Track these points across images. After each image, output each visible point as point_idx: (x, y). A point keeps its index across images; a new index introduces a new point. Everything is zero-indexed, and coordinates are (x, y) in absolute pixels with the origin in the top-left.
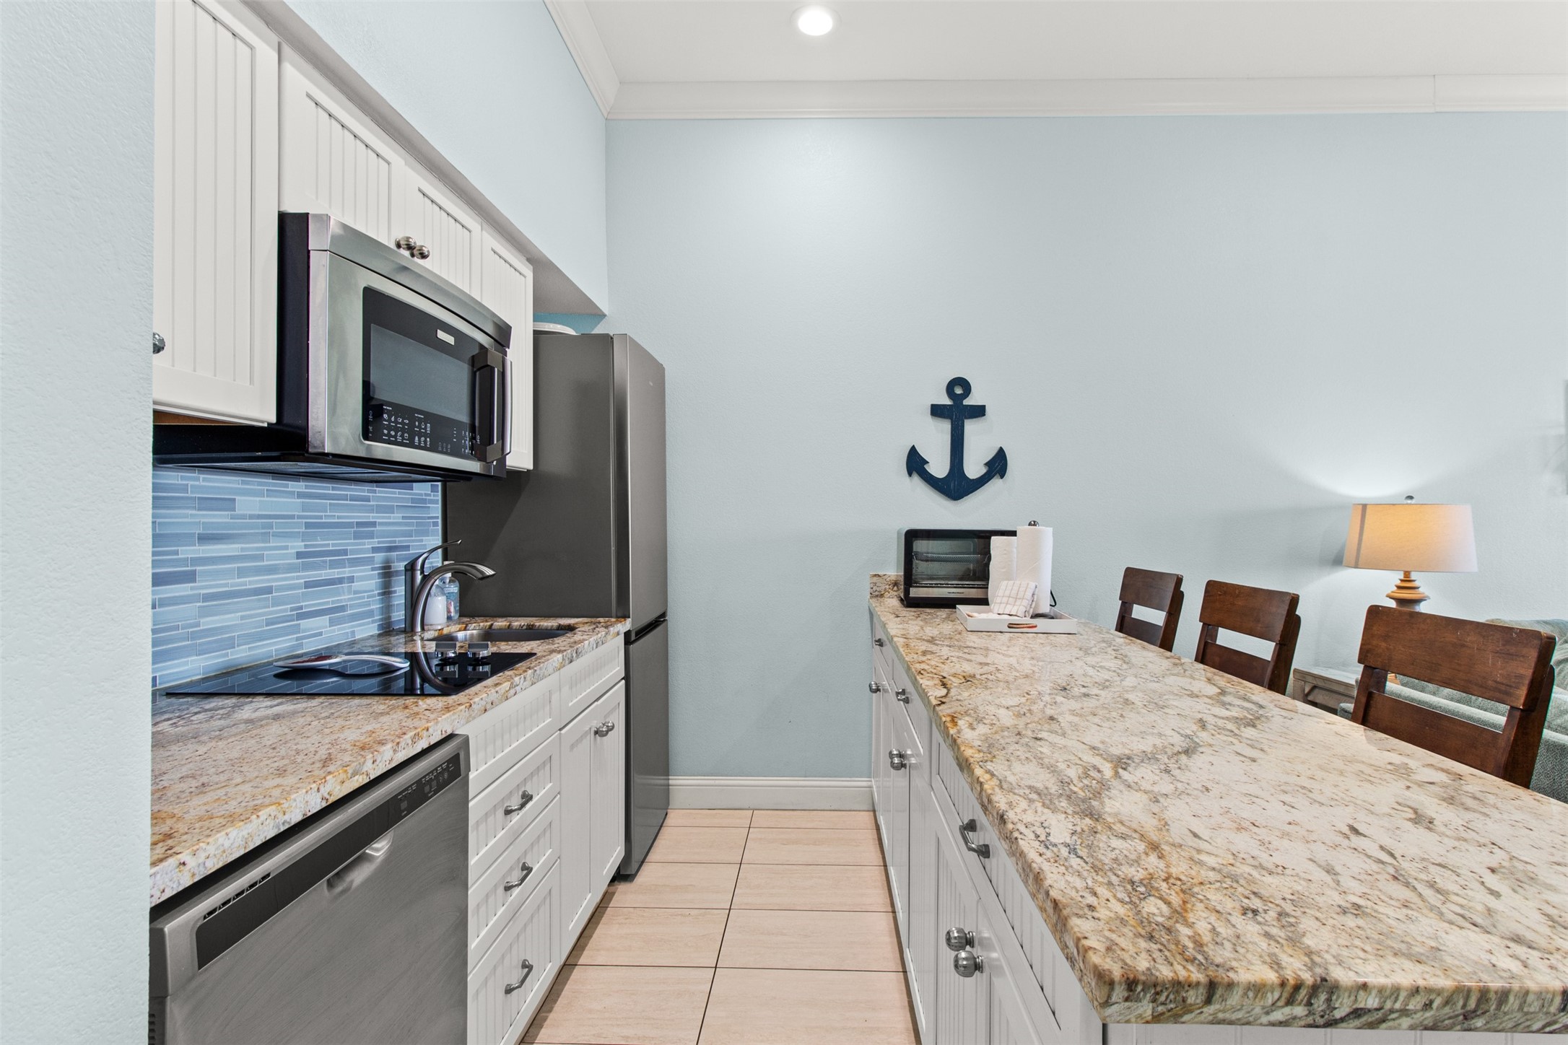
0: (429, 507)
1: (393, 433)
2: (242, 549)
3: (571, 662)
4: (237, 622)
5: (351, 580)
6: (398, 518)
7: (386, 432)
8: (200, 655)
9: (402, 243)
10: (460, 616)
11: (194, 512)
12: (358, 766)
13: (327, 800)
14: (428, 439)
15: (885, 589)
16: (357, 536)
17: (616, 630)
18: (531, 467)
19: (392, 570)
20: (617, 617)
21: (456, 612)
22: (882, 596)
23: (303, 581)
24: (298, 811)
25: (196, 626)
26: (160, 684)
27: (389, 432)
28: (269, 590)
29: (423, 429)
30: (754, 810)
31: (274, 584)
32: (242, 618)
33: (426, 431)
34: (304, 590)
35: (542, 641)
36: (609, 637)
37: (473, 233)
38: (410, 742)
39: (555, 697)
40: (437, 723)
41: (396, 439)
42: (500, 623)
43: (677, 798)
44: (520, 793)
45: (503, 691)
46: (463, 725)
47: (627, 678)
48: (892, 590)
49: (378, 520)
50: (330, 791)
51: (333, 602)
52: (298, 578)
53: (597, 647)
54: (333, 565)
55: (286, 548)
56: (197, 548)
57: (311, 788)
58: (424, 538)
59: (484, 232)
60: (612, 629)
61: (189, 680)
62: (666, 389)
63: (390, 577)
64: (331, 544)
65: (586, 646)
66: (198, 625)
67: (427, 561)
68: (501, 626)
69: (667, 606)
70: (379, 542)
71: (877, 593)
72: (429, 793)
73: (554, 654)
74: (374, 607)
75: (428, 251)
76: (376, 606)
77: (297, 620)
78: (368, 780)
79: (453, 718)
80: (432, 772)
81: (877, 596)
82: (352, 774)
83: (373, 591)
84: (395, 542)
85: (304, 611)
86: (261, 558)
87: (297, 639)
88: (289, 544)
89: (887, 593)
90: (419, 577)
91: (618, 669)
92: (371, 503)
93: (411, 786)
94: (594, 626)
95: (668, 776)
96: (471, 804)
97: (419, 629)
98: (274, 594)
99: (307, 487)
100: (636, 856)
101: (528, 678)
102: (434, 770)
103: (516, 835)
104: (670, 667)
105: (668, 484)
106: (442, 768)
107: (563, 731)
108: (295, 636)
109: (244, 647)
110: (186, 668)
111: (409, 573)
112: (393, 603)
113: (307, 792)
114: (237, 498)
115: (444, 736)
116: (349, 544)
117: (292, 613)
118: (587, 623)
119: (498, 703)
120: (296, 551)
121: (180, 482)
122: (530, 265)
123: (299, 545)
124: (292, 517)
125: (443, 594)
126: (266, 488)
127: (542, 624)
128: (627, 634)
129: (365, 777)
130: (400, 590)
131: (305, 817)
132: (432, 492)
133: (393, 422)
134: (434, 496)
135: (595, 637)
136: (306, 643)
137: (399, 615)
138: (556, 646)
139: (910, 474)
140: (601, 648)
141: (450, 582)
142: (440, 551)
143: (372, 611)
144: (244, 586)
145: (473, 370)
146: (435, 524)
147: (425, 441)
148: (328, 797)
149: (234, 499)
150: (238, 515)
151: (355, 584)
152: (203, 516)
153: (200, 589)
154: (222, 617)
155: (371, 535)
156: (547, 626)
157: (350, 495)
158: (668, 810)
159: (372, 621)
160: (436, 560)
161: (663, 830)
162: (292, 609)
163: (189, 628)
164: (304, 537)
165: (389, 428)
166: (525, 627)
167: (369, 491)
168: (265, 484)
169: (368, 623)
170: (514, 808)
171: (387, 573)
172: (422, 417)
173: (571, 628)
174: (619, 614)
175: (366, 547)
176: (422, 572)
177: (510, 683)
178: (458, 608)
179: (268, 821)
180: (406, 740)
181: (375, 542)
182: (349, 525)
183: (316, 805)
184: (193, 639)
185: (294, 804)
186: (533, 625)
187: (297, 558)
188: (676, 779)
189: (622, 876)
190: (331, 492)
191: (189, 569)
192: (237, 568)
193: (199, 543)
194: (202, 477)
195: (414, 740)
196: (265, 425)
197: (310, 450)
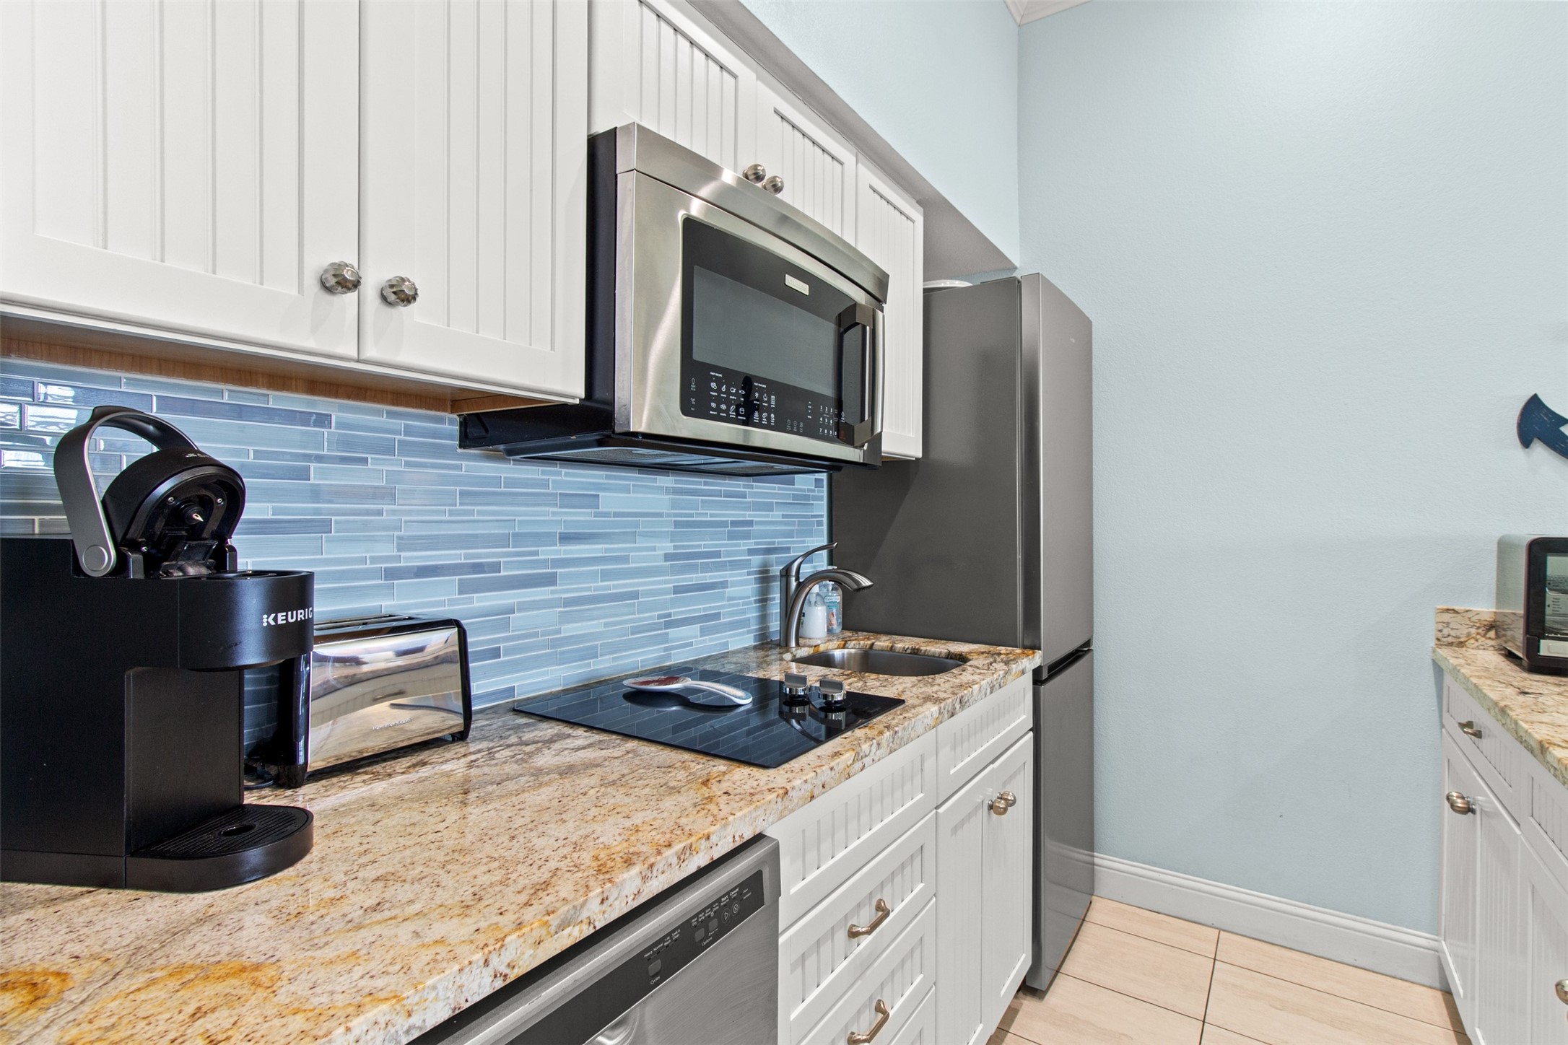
0: (813, 504)
1: (723, 407)
2: (606, 550)
3: (952, 715)
4: (601, 630)
5: (724, 585)
6: (778, 516)
7: (713, 405)
8: (560, 664)
9: (749, 173)
10: (842, 629)
11: (555, 509)
12: (572, 912)
13: (506, 976)
14: (772, 415)
15: (1469, 635)
16: (732, 536)
17: (1020, 668)
18: (919, 454)
19: (771, 574)
20: (1025, 647)
21: (838, 624)
22: (1461, 644)
23: (671, 585)
24: (441, 1004)
25: (557, 633)
26: (518, 695)
27: (718, 406)
28: (634, 595)
29: (765, 402)
30: (1220, 930)
31: (640, 589)
32: (606, 625)
33: (770, 404)
34: (673, 596)
35: (920, 678)
36: (1009, 678)
37: (846, 165)
38: (675, 860)
39: (930, 764)
40: (725, 826)
41: (728, 415)
42: (883, 643)
43: (1104, 883)
44: (874, 903)
45: (842, 766)
46: (773, 823)
47: (1036, 729)
48: (1484, 636)
49: (755, 519)
50: (512, 961)
51: (705, 609)
52: (666, 582)
53: (991, 693)
54: (705, 568)
55: (654, 549)
56: (558, 548)
57: (470, 963)
58: (807, 539)
59: (860, 165)
60: (1014, 666)
61: (549, 691)
62: (1094, 350)
63: (767, 583)
64: (704, 545)
65: (975, 693)
66: (559, 632)
67: (802, 565)
68: (883, 646)
69: (1092, 631)
70: (756, 544)
71: (1450, 640)
72: (702, 940)
73: (929, 704)
74: (750, 616)
75: (782, 182)
76: (753, 614)
77: (665, 629)
78: (592, 931)
79: (754, 814)
80: (711, 906)
81: (1451, 644)
82: (559, 926)
83: (749, 597)
84: (774, 543)
85: (672, 618)
86: (625, 559)
87: (666, 649)
88: (657, 545)
89: (1472, 641)
90: (794, 584)
91: (1025, 717)
92: (748, 500)
93: (669, 934)
94: (992, 660)
95: (1093, 852)
96: (781, 940)
97: (793, 644)
98: (640, 600)
99: (676, 482)
100: (1048, 959)
101: (884, 743)
102: (714, 903)
103: (864, 965)
104: (1096, 711)
105: (1095, 472)
106: (730, 897)
107: (941, 810)
108: (663, 646)
109: (607, 657)
110: (546, 678)
111: (784, 579)
112: (771, 611)
113: (461, 970)
114: (601, 494)
115: (738, 844)
116: (723, 545)
117: (659, 621)
118: (983, 653)
119: (833, 784)
120: (664, 552)
121: (541, 477)
122: (920, 207)
123: (667, 546)
124: (661, 515)
125: (824, 603)
126: (632, 483)
127: (928, 648)
128: (1037, 672)
129: (585, 927)
130: (776, 596)
131: (457, 1012)
132: (816, 487)
133: (723, 393)
134: (818, 491)
135: (989, 679)
136: (674, 654)
137: (775, 625)
138: (935, 689)
139: (1526, 443)
140: (997, 693)
141: (832, 590)
142: (825, 553)
143: (748, 620)
144: (608, 590)
145: (839, 330)
146: (820, 523)
147: (769, 418)
148: (507, 971)
149: (599, 495)
150: (602, 513)
151: (729, 589)
152: (566, 513)
153: (561, 593)
154: (584, 624)
155: (747, 536)
156: (934, 653)
157: (724, 490)
158: (1094, 898)
159: (748, 631)
160: (821, 562)
161: (1086, 926)
162: (660, 617)
163: (549, 635)
164: (673, 537)
165: (719, 400)
166: (909, 651)
167: (745, 486)
169: (742, 634)
170: (860, 930)
171: (764, 578)
172: (765, 386)
173: (962, 659)
174: (1027, 643)
175: (742, 548)
176: (797, 578)
177: (853, 754)
178: (840, 620)
179: (371, 1033)
180: (667, 858)
181: (751, 543)
182: (723, 524)
183: (481, 986)
184: (553, 647)
185: (433, 994)
186: (918, 649)
187: (665, 561)
188: (1103, 859)
189: (1030, 988)
190: (703, 487)
191: (549, 571)
192: (601, 570)
193: (560, 543)
194: (564, 471)
195: (682, 858)
196: (577, 401)
197: (618, 430)
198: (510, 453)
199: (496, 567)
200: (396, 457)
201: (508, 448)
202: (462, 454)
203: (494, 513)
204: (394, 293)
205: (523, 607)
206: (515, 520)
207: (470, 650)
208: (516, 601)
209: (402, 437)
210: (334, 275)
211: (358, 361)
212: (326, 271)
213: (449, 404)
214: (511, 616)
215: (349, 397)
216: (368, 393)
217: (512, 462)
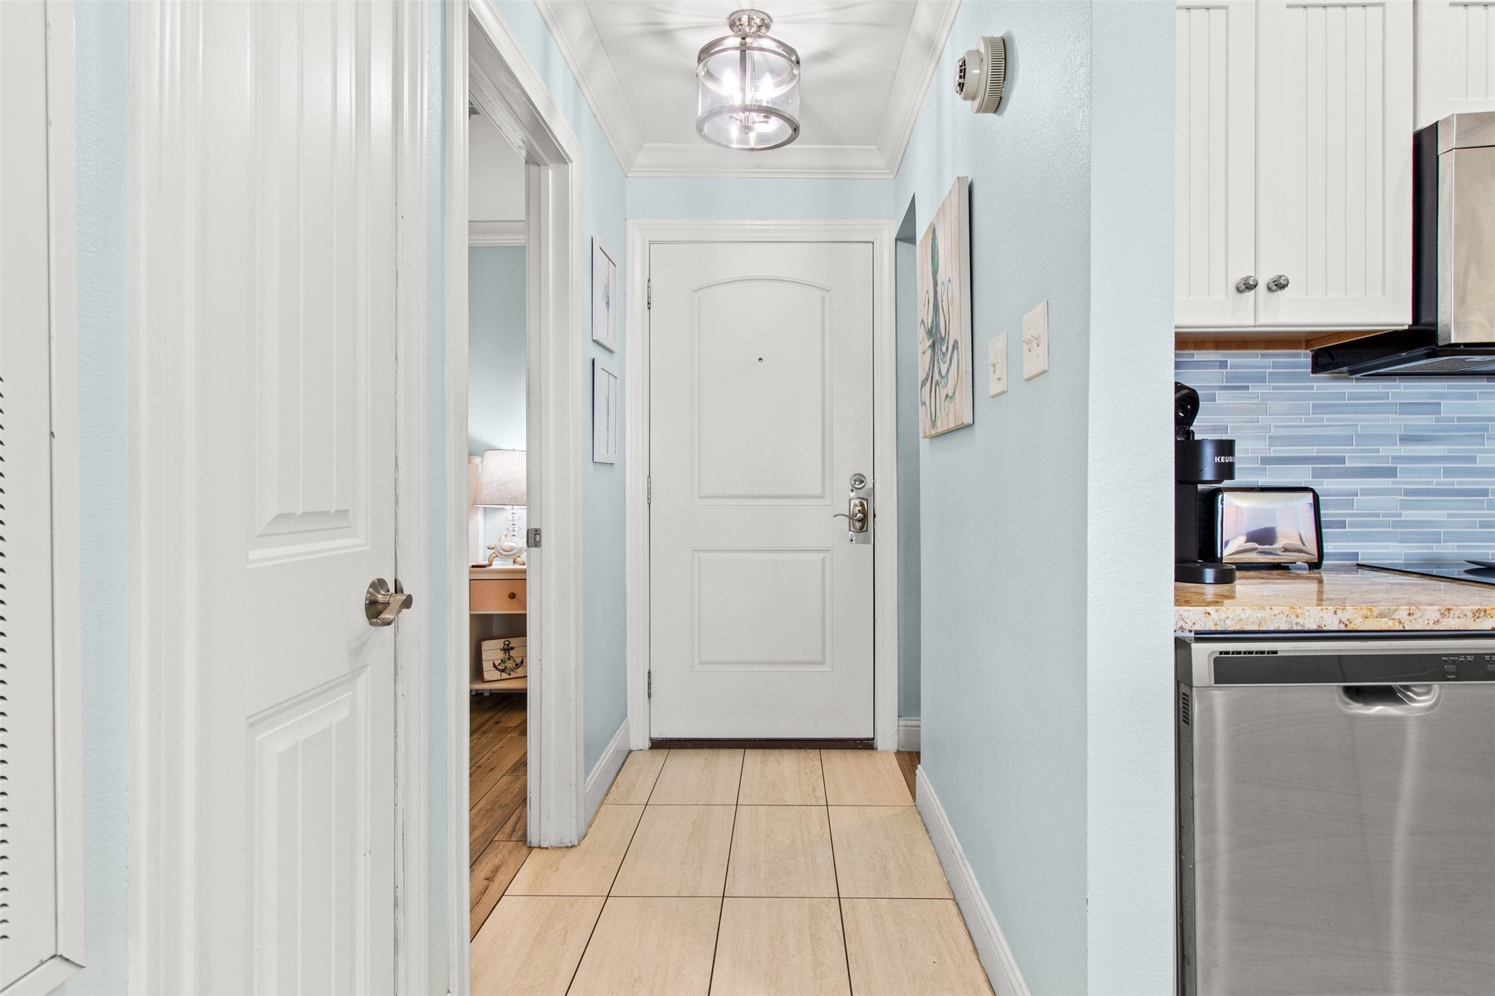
2: (1449, 451)
4: (1444, 519)
8: (1401, 542)
11: (1395, 416)
12: (1386, 611)
13: (1348, 625)
25: (1398, 517)
26: (1362, 559)
28: (1483, 493)
32: (1449, 516)
50: (1351, 620)
56: (1398, 447)
57: (1327, 609)
61: (1390, 562)
66: (1400, 516)
78: (1402, 628)
82: (1380, 615)
86: (1472, 459)
93: (1465, 656)
98: (1490, 497)
109: (1451, 543)
110: (1388, 551)
113: (1322, 609)
114: (1442, 402)
121: (1380, 390)
126: (1478, 391)
129: (1397, 623)
144: (1451, 485)
148: (1348, 622)
149: (1440, 403)
150: (1443, 418)
152: (1406, 419)
153: (1401, 484)
154: (1425, 512)
163: (1390, 517)
168: (1477, 387)
183: (1334, 623)
184: (1394, 527)
191: (1390, 465)
192: (1444, 467)
193: (1400, 443)
194: (1402, 384)
195: (1477, 615)
196: (1406, 327)
197: (1441, 343)
198: (1352, 373)
199: (1341, 460)
200: (1267, 384)
201: (1352, 368)
202: (1315, 378)
203: (1341, 420)
204: (1276, 285)
205: (1365, 492)
206: (1357, 425)
207: (1322, 519)
208: (1359, 487)
209: (1271, 370)
210: (1244, 284)
211: (1254, 326)
212: (1240, 283)
213: (1304, 343)
214: (1354, 498)
215: (1238, 348)
216: (1250, 344)
217: (1354, 381)
